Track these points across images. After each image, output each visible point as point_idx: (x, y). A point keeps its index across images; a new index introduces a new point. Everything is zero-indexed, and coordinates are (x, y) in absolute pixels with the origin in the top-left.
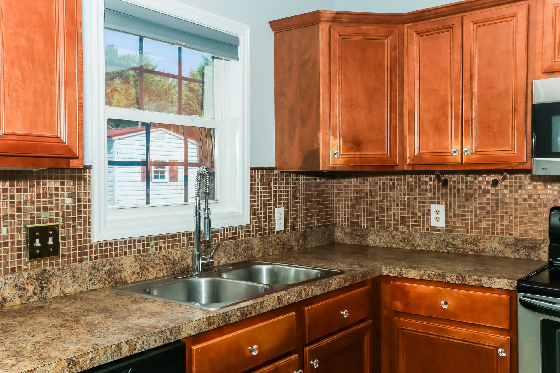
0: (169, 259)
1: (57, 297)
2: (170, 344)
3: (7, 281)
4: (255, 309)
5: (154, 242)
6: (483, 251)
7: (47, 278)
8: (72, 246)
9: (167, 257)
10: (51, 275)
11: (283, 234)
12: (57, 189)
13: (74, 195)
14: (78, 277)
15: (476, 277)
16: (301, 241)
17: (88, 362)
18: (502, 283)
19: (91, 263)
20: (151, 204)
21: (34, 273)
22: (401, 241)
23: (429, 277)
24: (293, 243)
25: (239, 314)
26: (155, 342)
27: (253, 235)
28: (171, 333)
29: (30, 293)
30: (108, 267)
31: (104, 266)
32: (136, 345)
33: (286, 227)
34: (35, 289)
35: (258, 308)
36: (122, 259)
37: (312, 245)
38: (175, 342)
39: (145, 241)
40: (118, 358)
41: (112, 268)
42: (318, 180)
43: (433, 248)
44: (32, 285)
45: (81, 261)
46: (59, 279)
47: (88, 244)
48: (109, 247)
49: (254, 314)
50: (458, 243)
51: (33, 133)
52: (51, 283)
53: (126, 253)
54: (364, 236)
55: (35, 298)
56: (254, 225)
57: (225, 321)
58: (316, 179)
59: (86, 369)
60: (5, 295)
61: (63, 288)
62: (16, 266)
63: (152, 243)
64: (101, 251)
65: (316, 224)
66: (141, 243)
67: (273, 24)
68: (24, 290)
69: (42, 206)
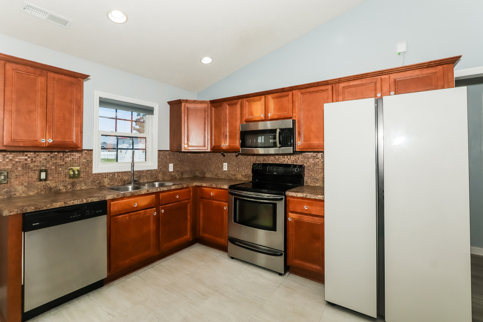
0: (123, 180)
1: (79, 190)
2: (102, 201)
3: (61, 184)
4: (137, 193)
5: (117, 174)
6: (237, 178)
7: (75, 184)
8: (85, 174)
9: (122, 179)
10: (77, 183)
11: (172, 173)
12: (80, 157)
13: (86, 159)
14: (87, 184)
15: (220, 185)
16: (180, 175)
17: (71, 203)
18: (226, 187)
19: (91, 180)
20: (118, 162)
21: (70, 182)
22: (215, 175)
23: (209, 186)
24: (177, 176)
25: (130, 194)
26: (96, 200)
27: (159, 173)
28: (102, 198)
29: (69, 188)
30: (98, 181)
31: (97, 181)
32: (89, 200)
33: (174, 170)
34: (71, 187)
35: (138, 193)
36: (104, 179)
37: (185, 177)
38: (103, 200)
39: (114, 174)
40: (82, 203)
41: (100, 182)
42: (189, 154)
43: (224, 177)
44: (70, 186)
45: (88, 179)
46: (80, 184)
47: (91, 174)
48: (99, 175)
49: (136, 194)
50: (230, 176)
51: (64, 141)
52: (77, 185)
53: (106, 177)
54: (205, 174)
55: (71, 190)
56: (160, 169)
57: (124, 196)
58: (188, 154)
59: (71, 205)
60: (60, 188)
61: (81, 187)
62: (64, 180)
63: (116, 174)
64: (96, 176)
65: (188, 170)
66: (112, 174)
67: (169, 103)
68: (67, 187)
69: (74, 162)
